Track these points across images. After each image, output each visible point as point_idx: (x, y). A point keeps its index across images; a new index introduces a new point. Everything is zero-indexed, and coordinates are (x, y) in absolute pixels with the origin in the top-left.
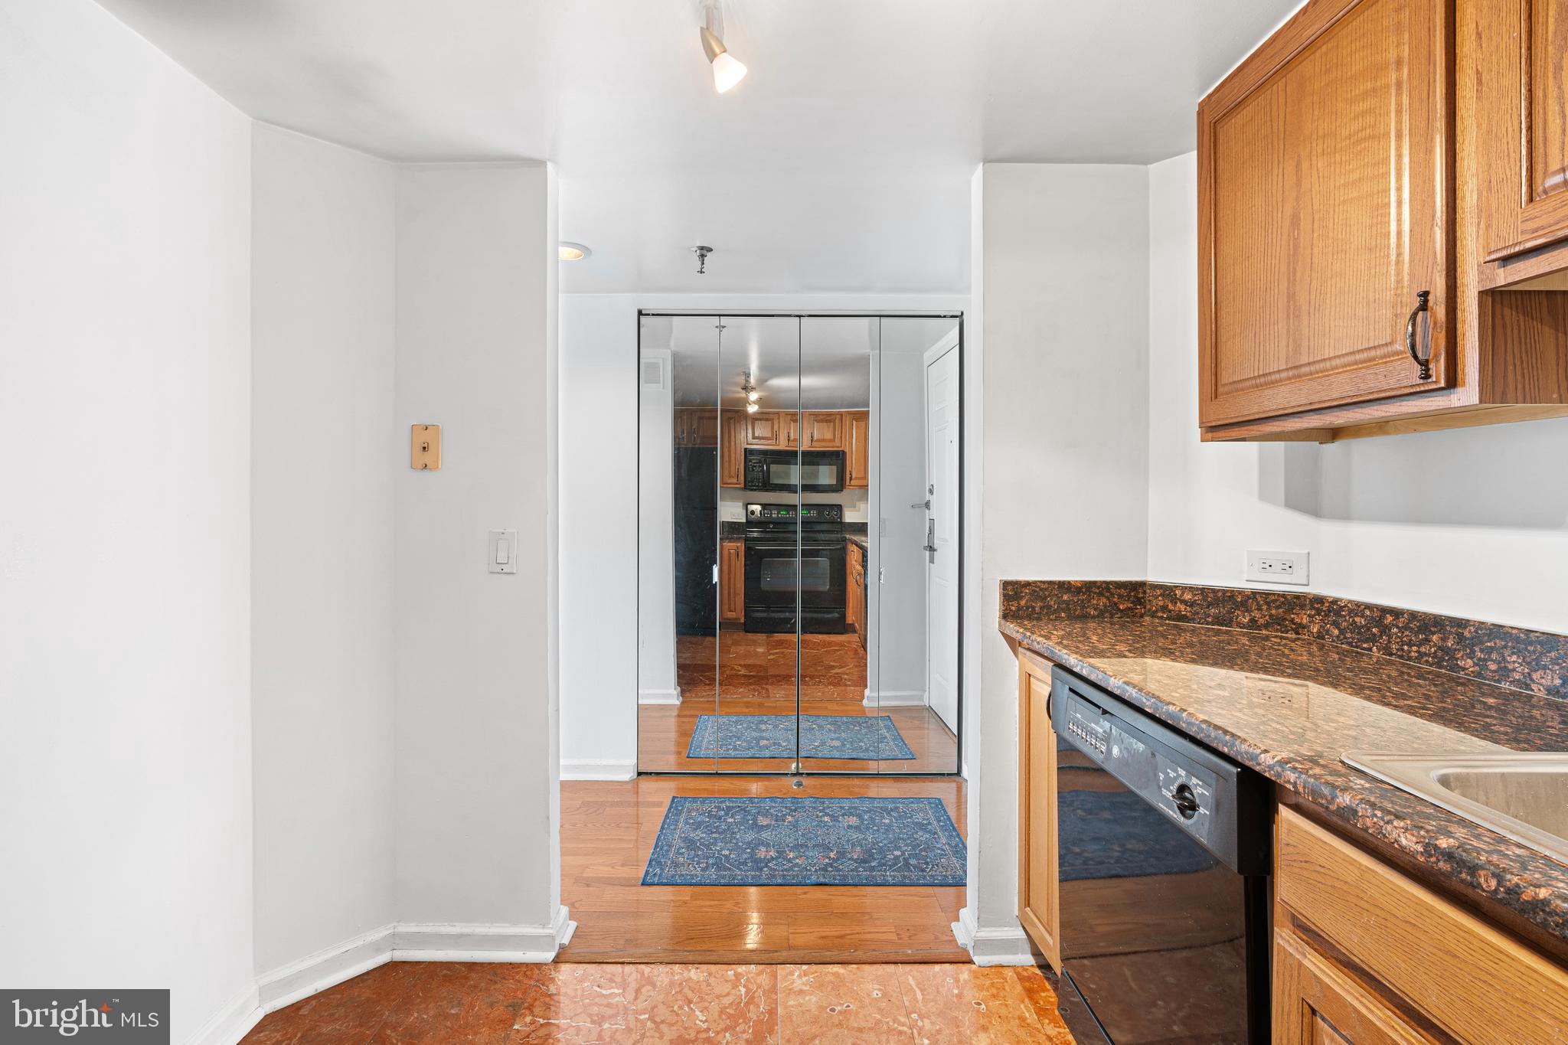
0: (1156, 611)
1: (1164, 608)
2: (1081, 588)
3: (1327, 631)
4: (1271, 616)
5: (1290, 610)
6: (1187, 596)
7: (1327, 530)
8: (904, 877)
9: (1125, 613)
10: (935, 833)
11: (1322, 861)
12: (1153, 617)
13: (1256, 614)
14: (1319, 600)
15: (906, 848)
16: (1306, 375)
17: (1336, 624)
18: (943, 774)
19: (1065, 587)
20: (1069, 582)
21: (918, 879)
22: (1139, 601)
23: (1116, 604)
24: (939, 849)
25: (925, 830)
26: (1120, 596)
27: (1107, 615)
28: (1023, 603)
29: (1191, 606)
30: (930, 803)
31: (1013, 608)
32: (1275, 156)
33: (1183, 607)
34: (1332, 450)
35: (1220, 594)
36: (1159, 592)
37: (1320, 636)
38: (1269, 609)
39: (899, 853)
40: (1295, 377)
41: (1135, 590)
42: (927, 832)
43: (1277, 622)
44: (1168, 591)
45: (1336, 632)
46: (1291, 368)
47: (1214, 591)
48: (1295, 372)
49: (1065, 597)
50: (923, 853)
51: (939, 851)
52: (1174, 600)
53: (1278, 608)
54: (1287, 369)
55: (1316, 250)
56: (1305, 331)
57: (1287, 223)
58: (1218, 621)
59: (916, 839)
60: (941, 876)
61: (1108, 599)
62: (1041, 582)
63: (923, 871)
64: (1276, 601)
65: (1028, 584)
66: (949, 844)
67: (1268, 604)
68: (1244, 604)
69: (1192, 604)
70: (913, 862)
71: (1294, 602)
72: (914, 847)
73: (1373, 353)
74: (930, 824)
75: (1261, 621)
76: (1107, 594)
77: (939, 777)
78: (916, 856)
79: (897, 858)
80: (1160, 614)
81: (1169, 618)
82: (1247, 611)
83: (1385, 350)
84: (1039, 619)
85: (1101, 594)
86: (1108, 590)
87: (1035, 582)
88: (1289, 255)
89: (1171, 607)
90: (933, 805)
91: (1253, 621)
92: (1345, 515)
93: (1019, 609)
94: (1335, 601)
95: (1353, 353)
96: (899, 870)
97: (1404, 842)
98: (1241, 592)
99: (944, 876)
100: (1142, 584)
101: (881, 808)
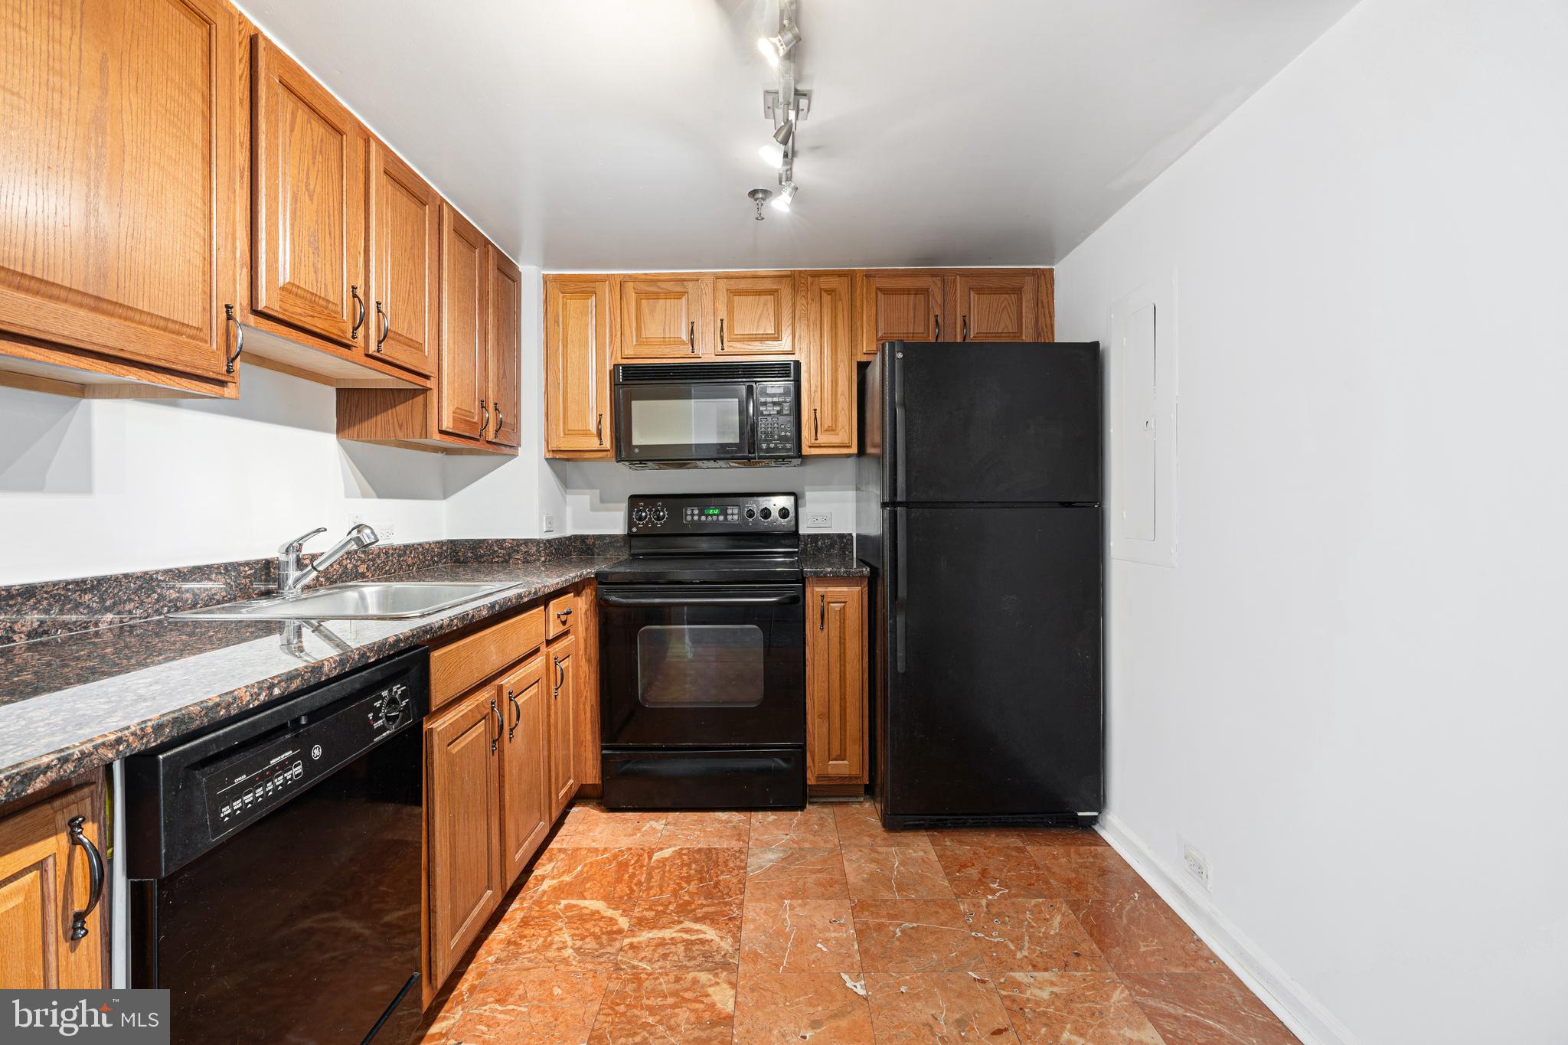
73: (184, 330)
83: (194, 333)
95: (168, 319)
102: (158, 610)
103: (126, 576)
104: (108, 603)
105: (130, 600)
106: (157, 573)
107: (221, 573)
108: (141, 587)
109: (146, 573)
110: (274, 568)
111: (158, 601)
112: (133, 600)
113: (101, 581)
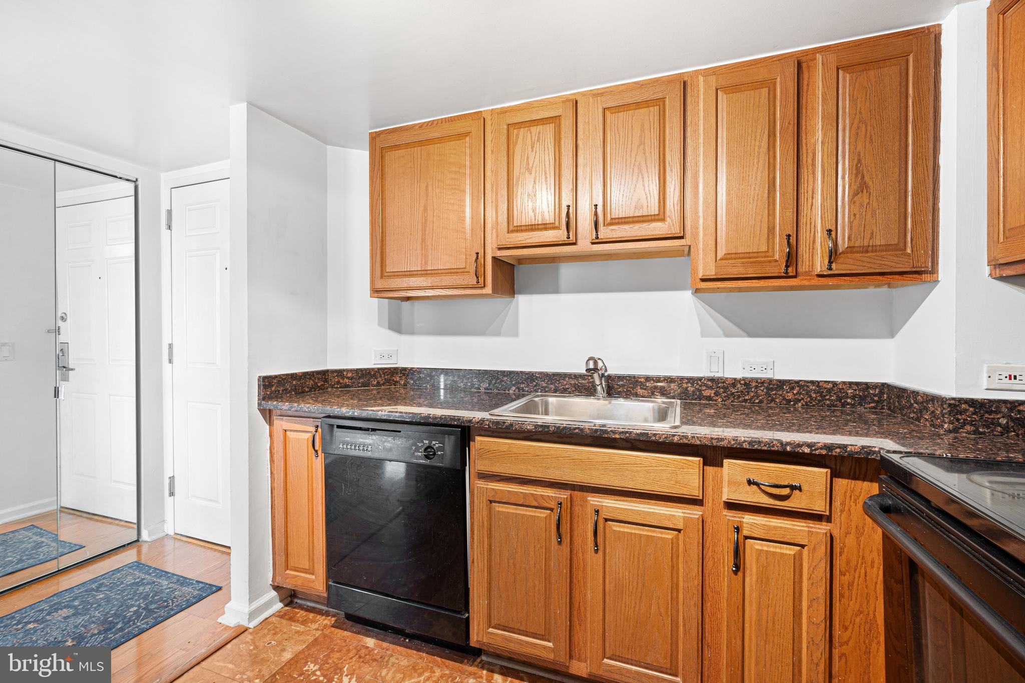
0: (334, 385)
1: (338, 382)
2: (301, 376)
3: (408, 383)
4: (385, 379)
5: (392, 376)
6: (350, 375)
7: (405, 339)
8: (156, 618)
9: (321, 388)
10: (154, 582)
11: (494, 449)
12: (332, 388)
13: (379, 379)
14: (405, 369)
15: (138, 602)
16: (430, 274)
17: (412, 379)
18: (124, 546)
19: (293, 376)
20: (296, 374)
21: (168, 613)
22: (326, 381)
23: (317, 383)
24: (166, 589)
25: (143, 584)
26: (319, 379)
27: (313, 390)
28: (273, 389)
29: (351, 379)
30: (130, 567)
31: (268, 393)
32: (416, 178)
33: (347, 381)
34: (406, 304)
35: (364, 372)
36: (335, 374)
37: (405, 385)
38: (384, 376)
39: (135, 608)
40: (424, 274)
41: (324, 374)
42: (146, 585)
43: (388, 382)
44: (340, 373)
45: (412, 382)
46: (423, 270)
47: (361, 370)
48: (425, 272)
49: (294, 383)
50: (156, 598)
51: (168, 590)
52: (343, 377)
53: (387, 375)
54: (421, 271)
55: (435, 225)
56: (430, 257)
57: (422, 209)
58: (364, 385)
59: (141, 593)
60: (184, 601)
61: (313, 381)
62: (282, 375)
63: (167, 606)
64: (387, 372)
65: (276, 377)
66: (171, 583)
67: (384, 374)
68: (374, 375)
69: (351, 378)
70: (153, 606)
71: (394, 371)
72: (145, 598)
73: (458, 270)
74: (143, 579)
75: (382, 382)
76: (313, 378)
77: (121, 549)
78: (152, 603)
79: (135, 612)
80: (336, 386)
81: (340, 387)
82: (376, 378)
83: (463, 270)
84: (281, 397)
85: (310, 379)
86: (313, 375)
87: (279, 375)
88: (422, 223)
89: (341, 381)
90: (134, 568)
91: (378, 382)
92: (412, 333)
93: (271, 392)
94: (412, 369)
95: (451, 269)
96: (146, 617)
97: (528, 427)
98: (373, 369)
99: (187, 600)
100: (327, 371)
101: (86, 591)
102: (535, 390)
103: (521, 372)
104: (513, 382)
105: (523, 383)
106: (536, 373)
107: (572, 378)
108: (528, 378)
109: (531, 372)
110: (611, 381)
111: (536, 386)
112: (524, 383)
113: (511, 373)
